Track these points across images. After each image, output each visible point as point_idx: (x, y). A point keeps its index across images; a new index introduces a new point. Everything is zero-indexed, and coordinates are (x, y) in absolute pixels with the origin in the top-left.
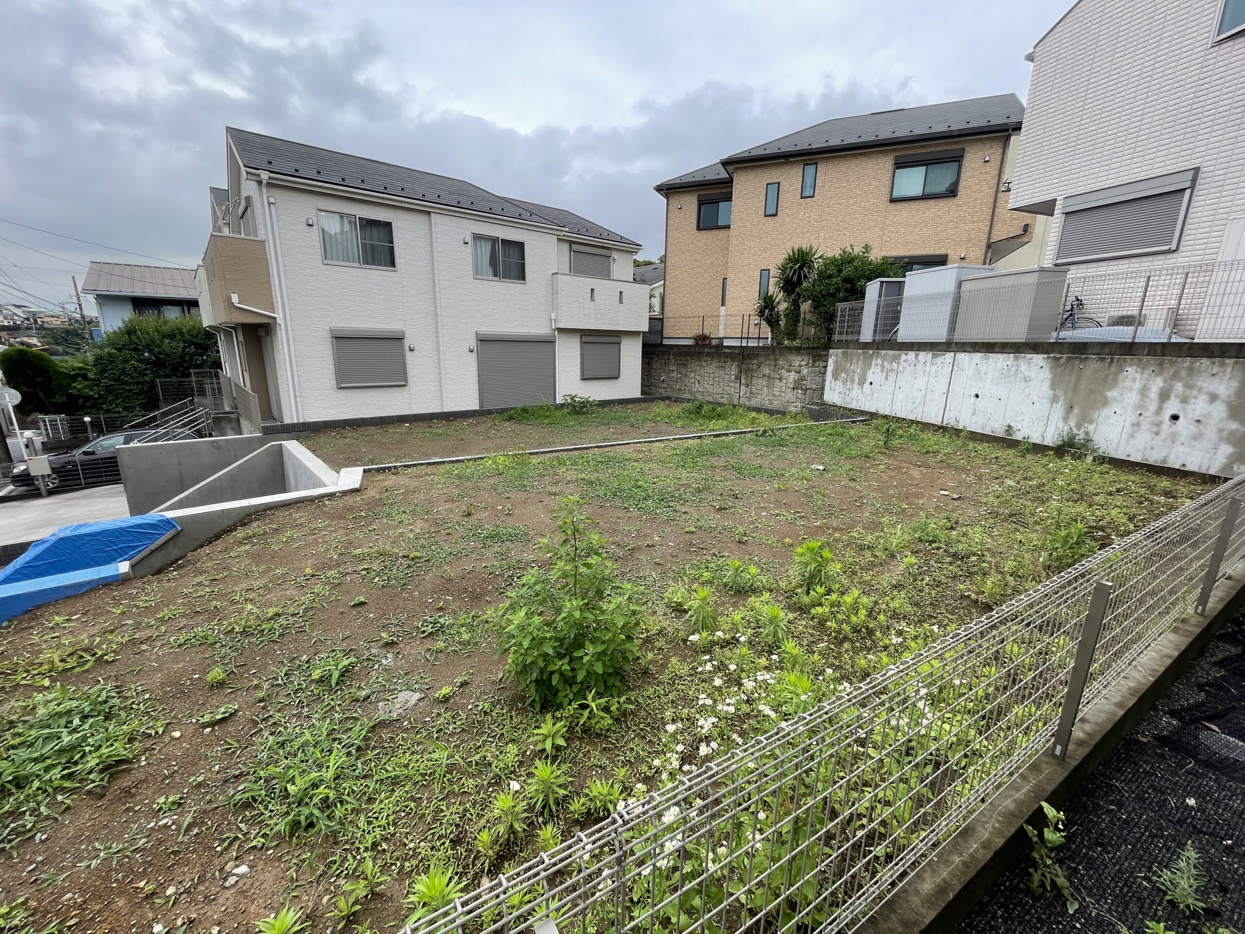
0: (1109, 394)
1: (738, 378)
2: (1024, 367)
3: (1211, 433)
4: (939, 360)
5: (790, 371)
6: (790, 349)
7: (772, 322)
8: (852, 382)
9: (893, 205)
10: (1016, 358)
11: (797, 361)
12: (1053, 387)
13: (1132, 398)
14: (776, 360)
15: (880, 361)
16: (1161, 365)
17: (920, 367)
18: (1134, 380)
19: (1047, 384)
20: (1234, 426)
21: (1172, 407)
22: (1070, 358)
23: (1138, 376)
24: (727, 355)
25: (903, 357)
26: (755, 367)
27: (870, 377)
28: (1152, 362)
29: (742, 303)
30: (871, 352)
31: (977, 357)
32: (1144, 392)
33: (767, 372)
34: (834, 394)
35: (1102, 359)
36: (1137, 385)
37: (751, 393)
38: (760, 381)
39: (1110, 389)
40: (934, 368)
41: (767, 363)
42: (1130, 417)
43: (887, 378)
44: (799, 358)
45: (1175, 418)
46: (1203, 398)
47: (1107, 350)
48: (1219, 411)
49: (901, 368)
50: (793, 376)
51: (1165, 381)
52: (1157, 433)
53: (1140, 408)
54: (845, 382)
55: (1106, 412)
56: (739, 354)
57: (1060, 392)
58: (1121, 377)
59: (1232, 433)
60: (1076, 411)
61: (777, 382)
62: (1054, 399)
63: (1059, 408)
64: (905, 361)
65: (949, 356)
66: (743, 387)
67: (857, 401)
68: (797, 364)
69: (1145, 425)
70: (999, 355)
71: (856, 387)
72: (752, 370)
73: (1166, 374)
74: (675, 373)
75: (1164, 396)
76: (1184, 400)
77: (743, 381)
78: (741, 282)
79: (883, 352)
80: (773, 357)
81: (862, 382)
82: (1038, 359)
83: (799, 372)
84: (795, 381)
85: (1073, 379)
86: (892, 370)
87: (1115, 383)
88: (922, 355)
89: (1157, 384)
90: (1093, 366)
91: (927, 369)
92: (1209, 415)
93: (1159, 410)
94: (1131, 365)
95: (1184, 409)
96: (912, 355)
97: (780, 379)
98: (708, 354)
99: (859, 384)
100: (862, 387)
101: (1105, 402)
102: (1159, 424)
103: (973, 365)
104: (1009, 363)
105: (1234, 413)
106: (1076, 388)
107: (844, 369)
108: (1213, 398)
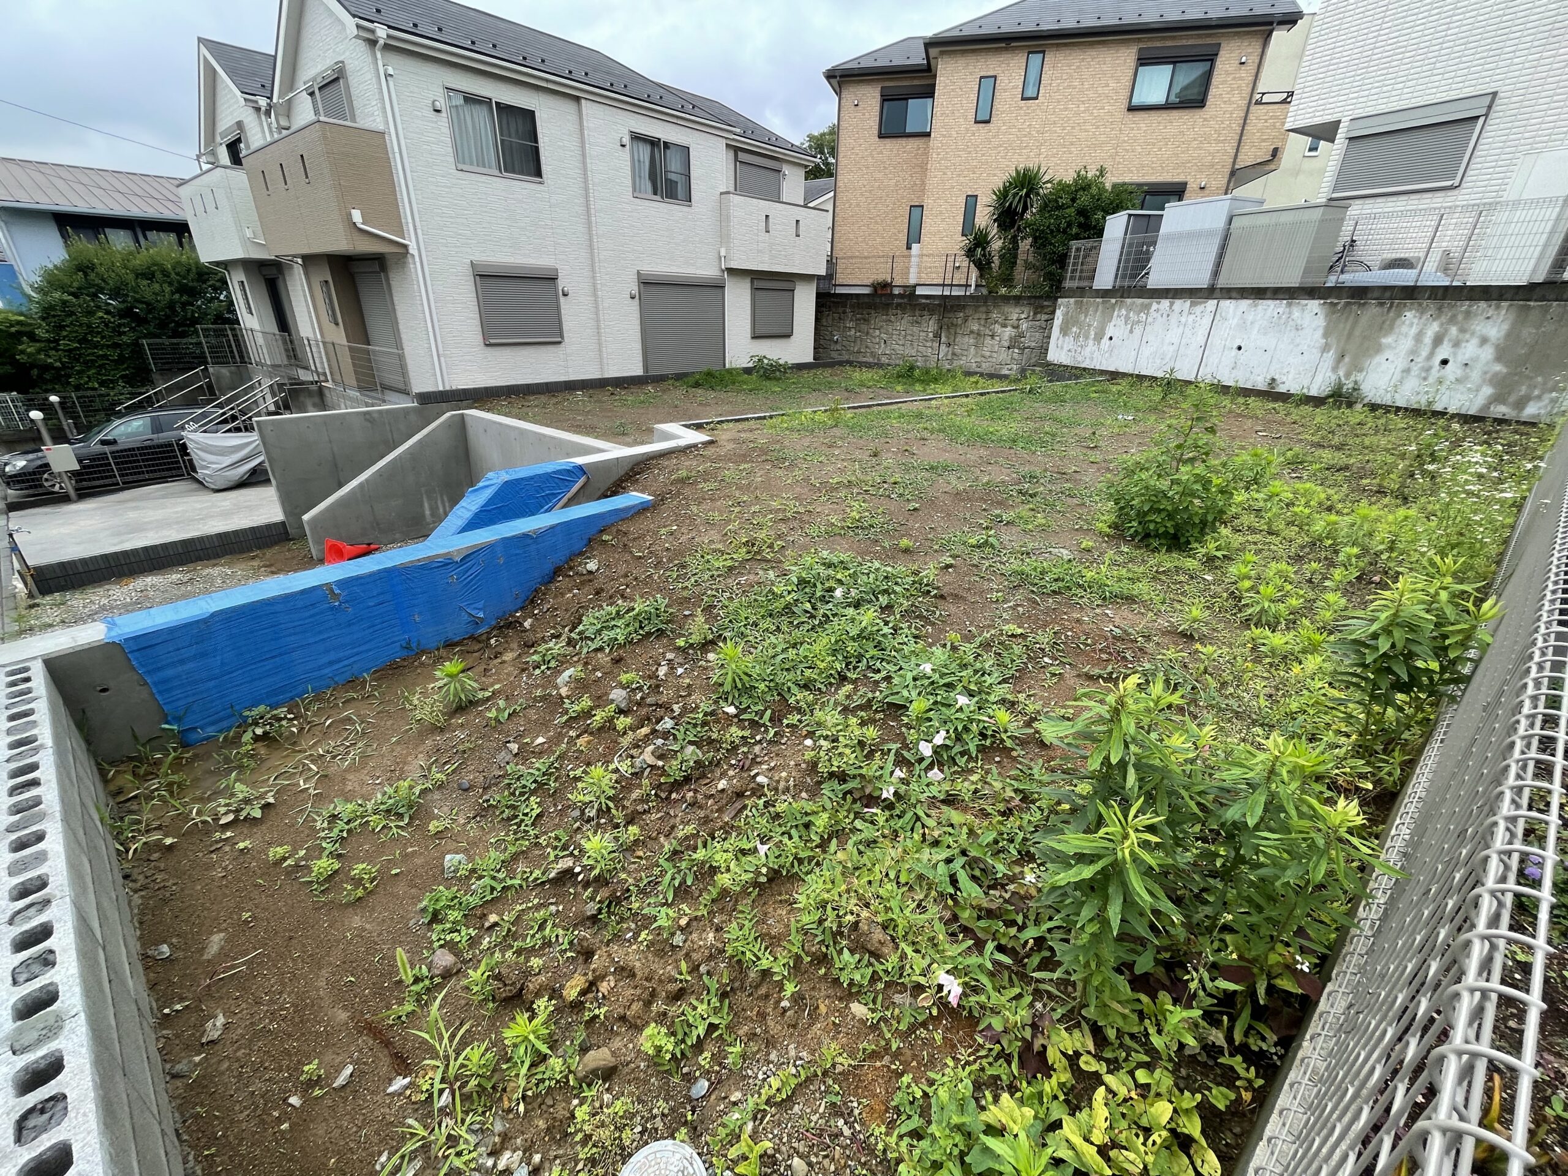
0: (1384, 341)
1: (937, 336)
2: (1296, 313)
3: (1475, 375)
4: (1198, 309)
5: (1005, 326)
6: (1006, 299)
7: (983, 266)
8: (1087, 338)
9: (1131, 115)
10: (1289, 305)
11: (1015, 313)
12: (1326, 335)
13: (1407, 344)
14: (988, 312)
15: (1124, 312)
16: (1440, 309)
17: (1174, 317)
18: (1411, 325)
19: (1320, 332)
20: (1498, 368)
21: (1443, 353)
22: (1348, 304)
23: (1416, 321)
24: (924, 307)
25: (1155, 306)
26: (960, 321)
27: (1110, 330)
28: (1431, 306)
29: (941, 239)
30: (1113, 301)
31: (1245, 304)
32: (1419, 338)
33: (975, 328)
34: (1060, 352)
35: (1382, 305)
36: (1414, 330)
37: (954, 354)
38: (966, 339)
39: (1385, 336)
40: (1192, 317)
41: (977, 316)
42: (1401, 363)
43: (1131, 331)
44: (1018, 310)
45: (1445, 362)
46: (1475, 341)
47: (1388, 294)
48: (1487, 353)
49: (1150, 319)
50: (1009, 332)
51: (1442, 325)
52: (1425, 379)
53: (1414, 352)
54: (1077, 337)
55: (1379, 359)
56: (939, 305)
57: (1332, 340)
58: (1398, 322)
59: (1496, 374)
60: (1347, 359)
61: (988, 340)
62: (1325, 349)
63: (1330, 356)
64: (1157, 311)
65: (1211, 304)
66: (943, 347)
67: (1092, 359)
68: (1015, 317)
69: (1415, 369)
70: (1270, 302)
71: (1091, 342)
72: (957, 325)
73: (1443, 319)
74: (853, 332)
75: (1438, 341)
77: (943, 339)
78: (941, 213)
79: (1129, 301)
80: (983, 309)
81: (1099, 338)
82: (1314, 305)
83: (1017, 327)
84: (1011, 339)
85: (1348, 327)
86: (1139, 322)
87: (1391, 329)
88: (1178, 303)
89: (1434, 327)
90: (1372, 310)
91: (1183, 320)
92: (1476, 359)
93: (1431, 355)
94: (1410, 310)
95: (1455, 354)
96: (1165, 303)
97: (992, 336)
98: (899, 306)
99: (1095, 339)
100: (1099, 343)
101: (1379, 349)
102: (1428, 370)
103: (1239, 313)
104: (1281, 310)
105: (1501, 355)
106: (1350, 335)
107: (1076, 322)
108: (1484, 341)
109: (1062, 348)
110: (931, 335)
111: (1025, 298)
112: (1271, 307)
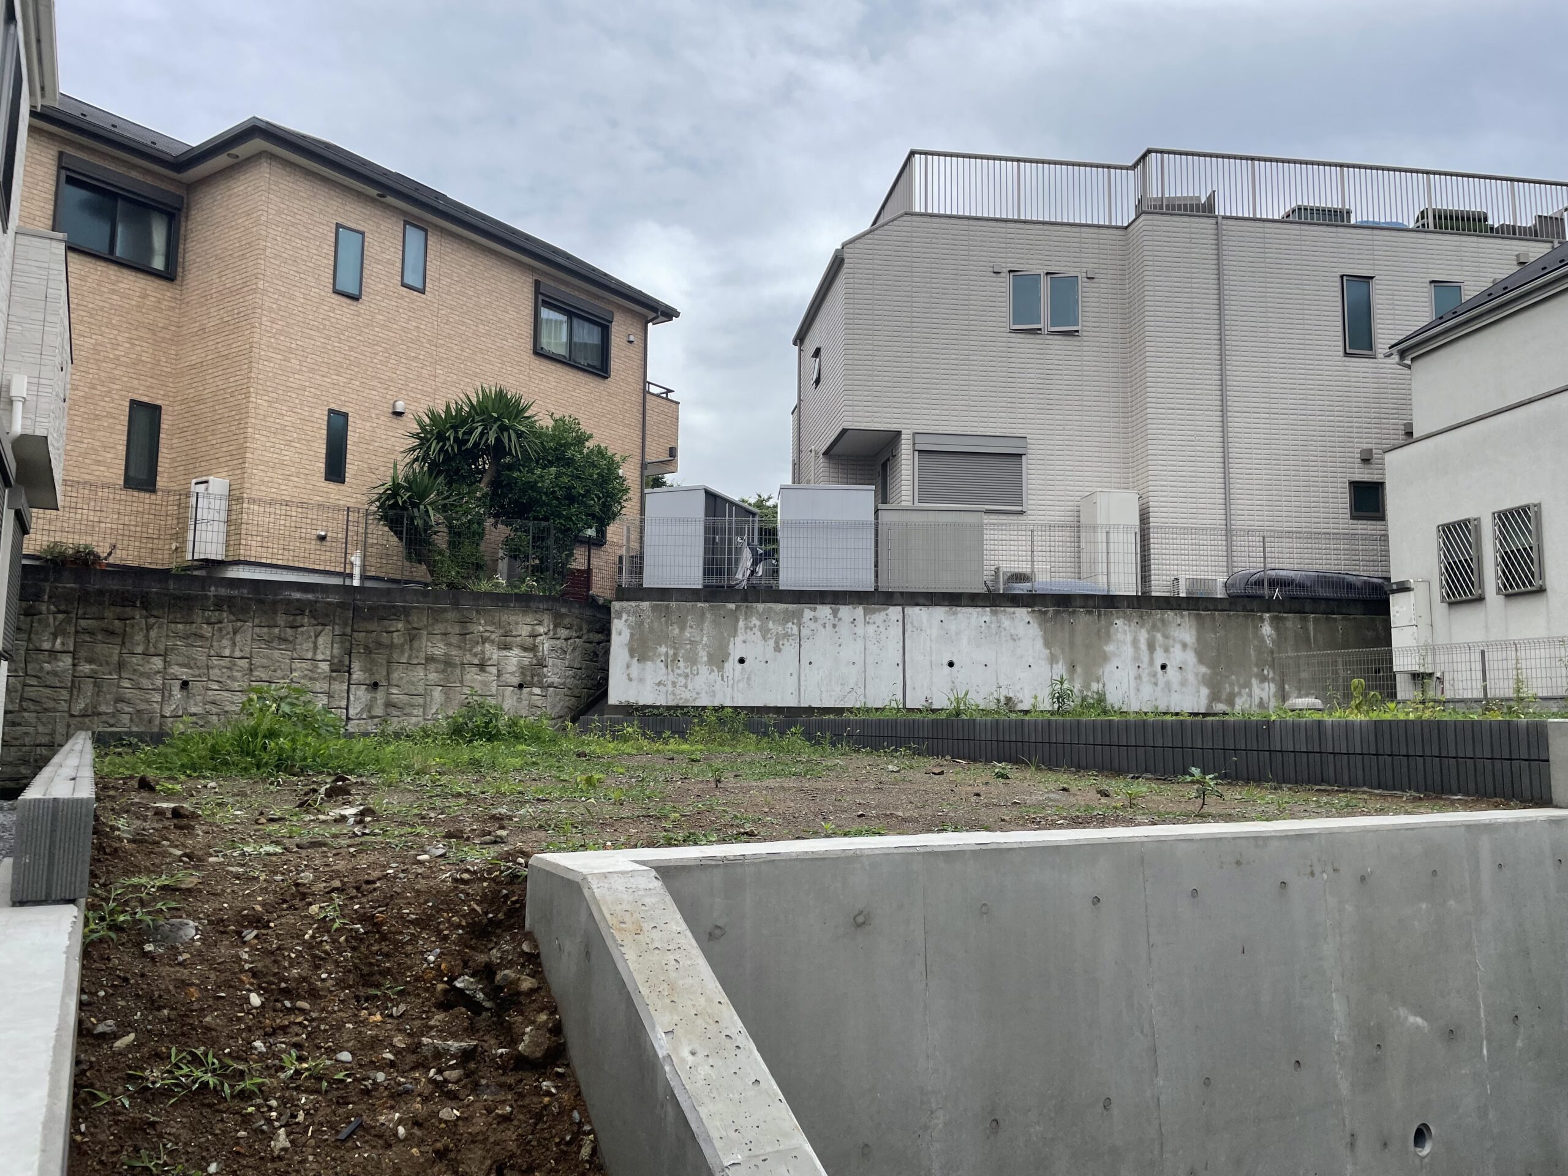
0: (1110, 648)
2: (1006, 622)
3: (1191, 678)
4: (879, 617)
5: (507, 647)
6: (502, 600)
8: (693, 661)
10: (995, 613)
11: (523, 625)
12: (1047, 644)
13: (1128, 651)
14: (464, 622)
15: (755, 621)
16: (1141, 617)
17: (844, 629)
18: (1125, 632)
19: (1039, 644)
20: (1203, 669)
21: (1159, 658)
22: (1057, 613)
23: (1127, 628)
24: (299, 609)
26: (398, 639)
27: (737, 649)
28: (1134, 614)
30: (732, 606)
31: (939, 612)
32: (1135, 642)
33: (439, 649)
34: (635, 686)
35: (1090, 613)
36: (1129, 638)
37: (389, 704)
38: (420, 673)
39: (1106, 644)
40: (871, 629)
41: (438, 628)
42: (1132, 672)
43: (778, 649)
44: (529, 619)
45: (1163, 667)
46: (1178, 647)
47: (1091, 603)
48: (1191, 657)
49: (805, 632)
51: (1148, 632)
52: (1156, 684)
53: (1137, 658)
54: (671, 662)
55: (1110, 667)
57: (1057, 651)
58: (1112, 630)
59: (1204, 675)
60: (1079, 670)
61: (472, 674)
62: (1053, 660)
63: (1061, 668)
64: (815, 619)
65: (894, 612)
66: (361, 695)
68: (525, 630)
69: (1145, 678)
70: (970, 610)
71: (704, 669)
72: (391, 646)
73: (1148, 625)
75: (1151, 647)
76: (1167, 650)
78: (283, 427)
80: (451, 615)
81: (718, 659)
82: (1022, 613)
83: (533, 649)
84: (523, 670)
85: (1067, 636)
86: (787, 636)
87: (1108, 638)
89: (1143, 636)
90: (1083, 621)
91: (860, 630)
92: (1185, 662)
93: (1151, 662)
94: (1118, 618)
95: (1169, 659)
96: (824, 610)
97: (482, 667)
99: (709, 663)
100: (721, 668)
101: (1105, 658)
102: (1155, 675)
103: (936, 623)
104: (987, 619)
105: (1201, 658)
106: (1072, 645)
107: (663, 639)
108: (1185, 646)
109: (641, 680)
110: (325, 667)
111: (540, 599)
112: (974, 617)
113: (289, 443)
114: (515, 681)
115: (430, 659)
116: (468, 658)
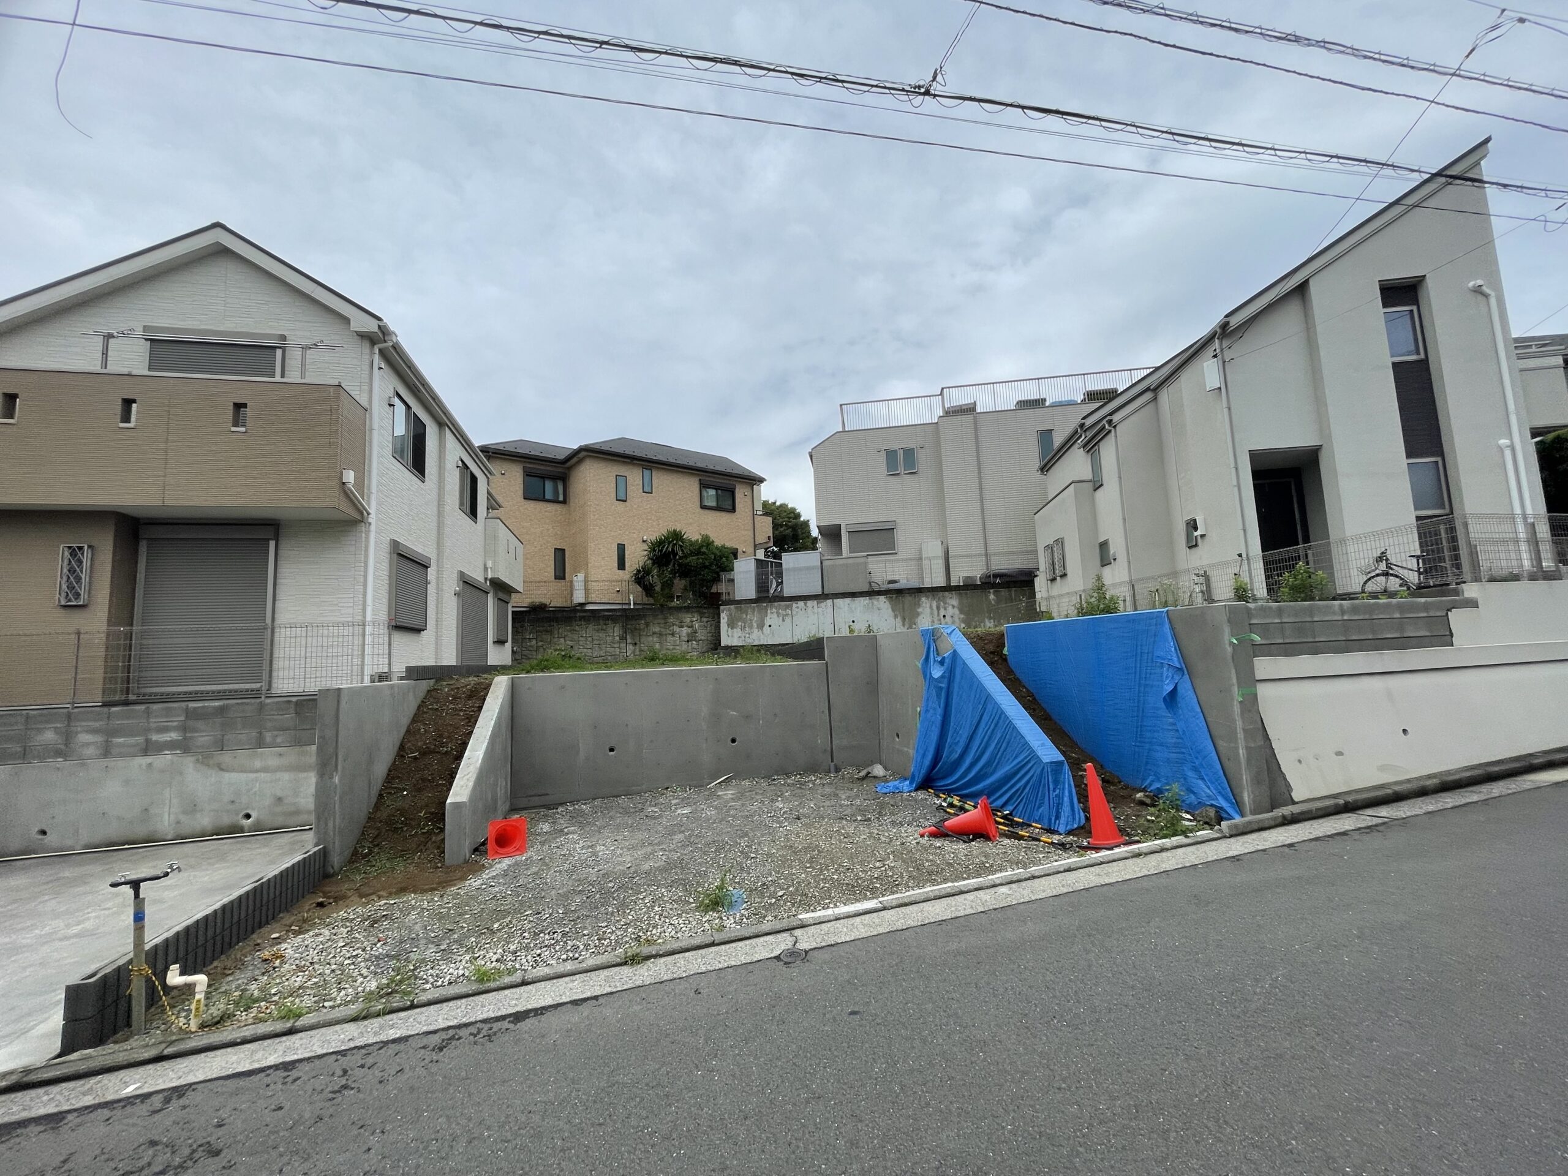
0: (920, 610)
1: (623, 638)
2: (875, 602)
3: (957, 620)
4: (823, 604)
5: (682, 627)
6: (679, 609)
7: (648, 589)
8: (751, 627)
9: (702, 511)
10: (870, 599)
11: (687, 618)
12: (893, 610)
13: (928, 610)
14: (665, 618)
15: (774, 610)
16: (933, 596)
17: (809, 610)
18: (926, 603)
19: (890, 609)
20: (962, 616)
21: (942, 612)
22: (896, 597)
23: (927, 601)
24: (607, 618)
25: (795, 605)
26: (642, 626)
27: (768, 622)
28: (930, 595)
29: (604, 571)
30: (765, 605)
31: (848, 600)
32: (931, 607)
33: (657, 629)
34: (731, 638)
35: (911, 596)
36: (928, 605)
37: (641, 651)
38: (650, 638)
39: (918, 608)
40: (820, 609)
41: (656, 622)
42: (929, 617)
43: (783, 620)
44: (689, 616)
45: (944, 616)
46: (950, 607)
47: (913, 591)
48: (956, 611)
49: (794, 613)
50: (685, 631)
51: (937, 602)
52: (941, 624)
53: (932, 613)
54: (743, 629)
55: (920, 618)
56: (622, 616)
57: (897, 613)
58: (920, 603)
59: (963, 618)
60: (907, 620)
61: (670, 638)
62: (896, 617)
63: (899, 620)
64: (798, 607)
65: (829, 602)
66: (631, 647)
67: (759, 640)
68: (688, 620)
69: (936, 621)
70: (859, 598)
71: (756, 631)
72: (640, 630)
73: (936, 600)
75: (938, 608)
76: (945, 609)
77: (629, 641)
78: (601, 553)
79: (776, 604)
80: (660, 617)
81: (761, 626)
82: (882, 598)
83: (691, 627)
84: (688, 635)
85: (901, 607)
86: (787, 615)
87: (919, 605)
88: (810, 603)
89: (934, 604)
90: (908, 599)
91: (816, 610)
92: (954, 614)
93: (938, 615)
94: (923, 597)
95: (946, 612)
96: (801, 604)
97: (673, 635)
98: (581, 618)
99: (758, 628)
100: (762, 630)
101: (918, 614)
102: (940, 620)
103: (847, 606)
104: (867, 602)
105: (961, 611)
106: (903, 609)
107: (740, 619)
108: (953, 607)
109: (732, 636)
110: (617, 638)
111: (692, 607)
112: (863, 601)
113: (603, 558)
114: (686, 639)
115: (654, 633)
116: (668, 632)
